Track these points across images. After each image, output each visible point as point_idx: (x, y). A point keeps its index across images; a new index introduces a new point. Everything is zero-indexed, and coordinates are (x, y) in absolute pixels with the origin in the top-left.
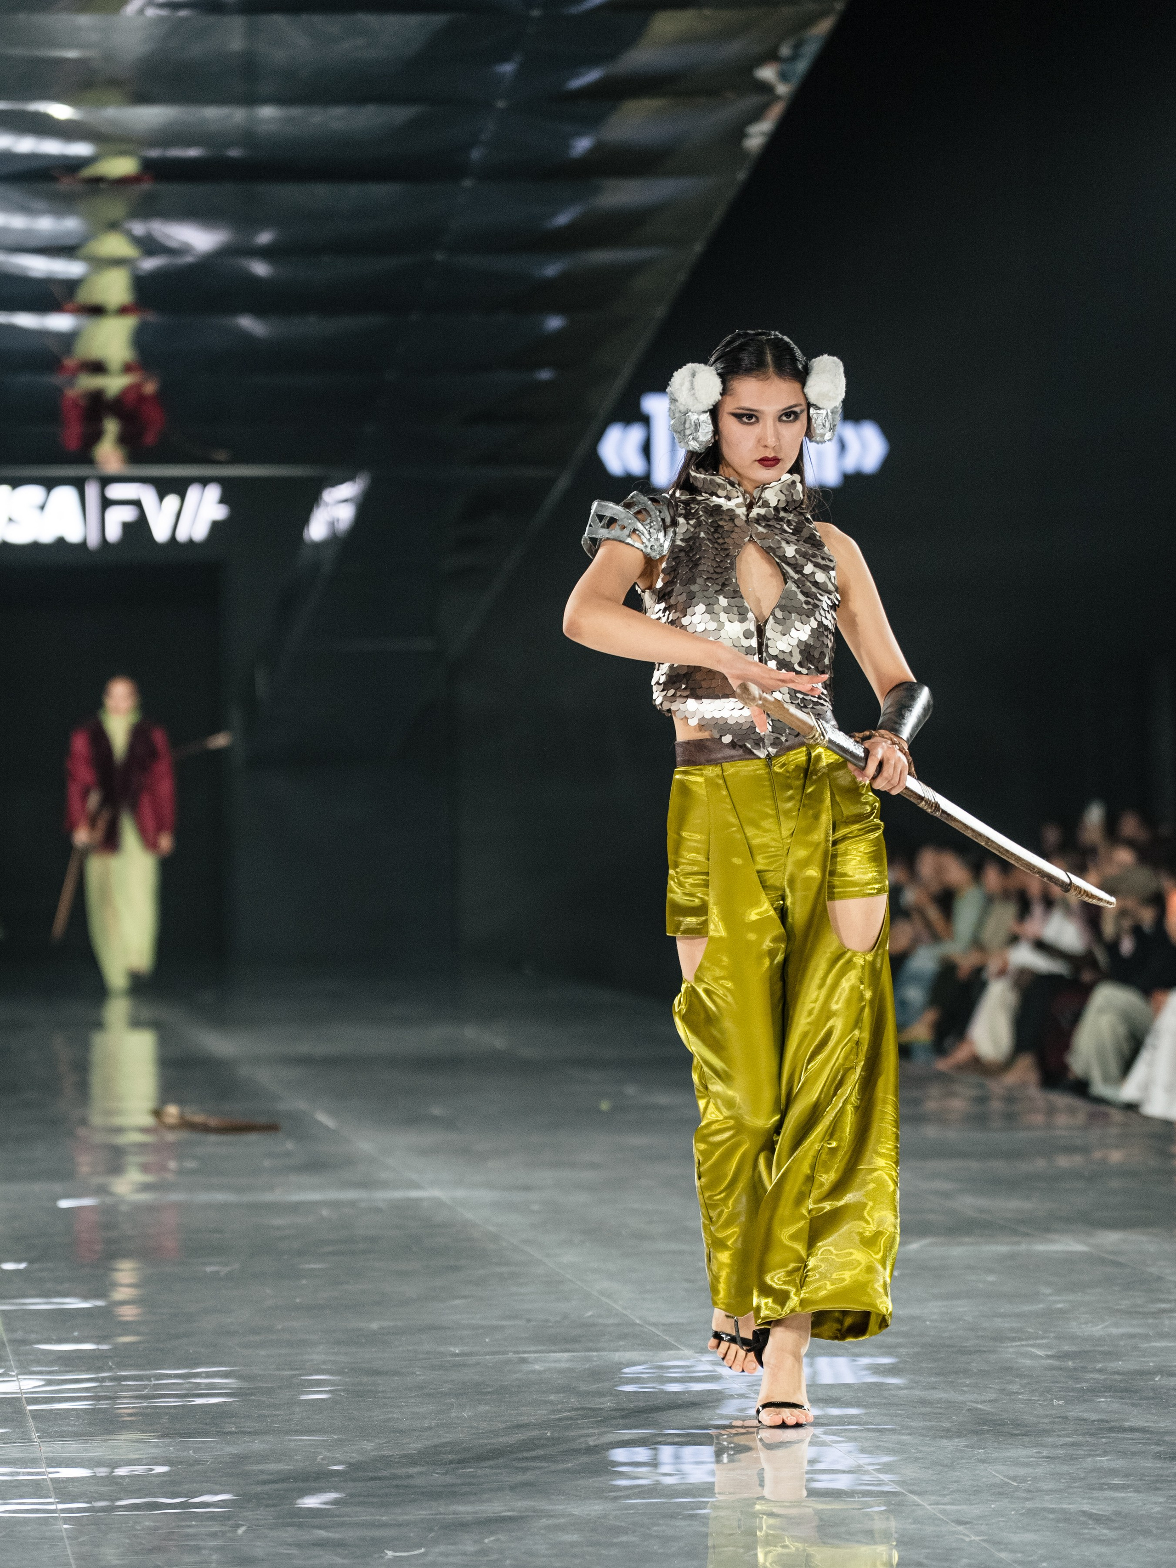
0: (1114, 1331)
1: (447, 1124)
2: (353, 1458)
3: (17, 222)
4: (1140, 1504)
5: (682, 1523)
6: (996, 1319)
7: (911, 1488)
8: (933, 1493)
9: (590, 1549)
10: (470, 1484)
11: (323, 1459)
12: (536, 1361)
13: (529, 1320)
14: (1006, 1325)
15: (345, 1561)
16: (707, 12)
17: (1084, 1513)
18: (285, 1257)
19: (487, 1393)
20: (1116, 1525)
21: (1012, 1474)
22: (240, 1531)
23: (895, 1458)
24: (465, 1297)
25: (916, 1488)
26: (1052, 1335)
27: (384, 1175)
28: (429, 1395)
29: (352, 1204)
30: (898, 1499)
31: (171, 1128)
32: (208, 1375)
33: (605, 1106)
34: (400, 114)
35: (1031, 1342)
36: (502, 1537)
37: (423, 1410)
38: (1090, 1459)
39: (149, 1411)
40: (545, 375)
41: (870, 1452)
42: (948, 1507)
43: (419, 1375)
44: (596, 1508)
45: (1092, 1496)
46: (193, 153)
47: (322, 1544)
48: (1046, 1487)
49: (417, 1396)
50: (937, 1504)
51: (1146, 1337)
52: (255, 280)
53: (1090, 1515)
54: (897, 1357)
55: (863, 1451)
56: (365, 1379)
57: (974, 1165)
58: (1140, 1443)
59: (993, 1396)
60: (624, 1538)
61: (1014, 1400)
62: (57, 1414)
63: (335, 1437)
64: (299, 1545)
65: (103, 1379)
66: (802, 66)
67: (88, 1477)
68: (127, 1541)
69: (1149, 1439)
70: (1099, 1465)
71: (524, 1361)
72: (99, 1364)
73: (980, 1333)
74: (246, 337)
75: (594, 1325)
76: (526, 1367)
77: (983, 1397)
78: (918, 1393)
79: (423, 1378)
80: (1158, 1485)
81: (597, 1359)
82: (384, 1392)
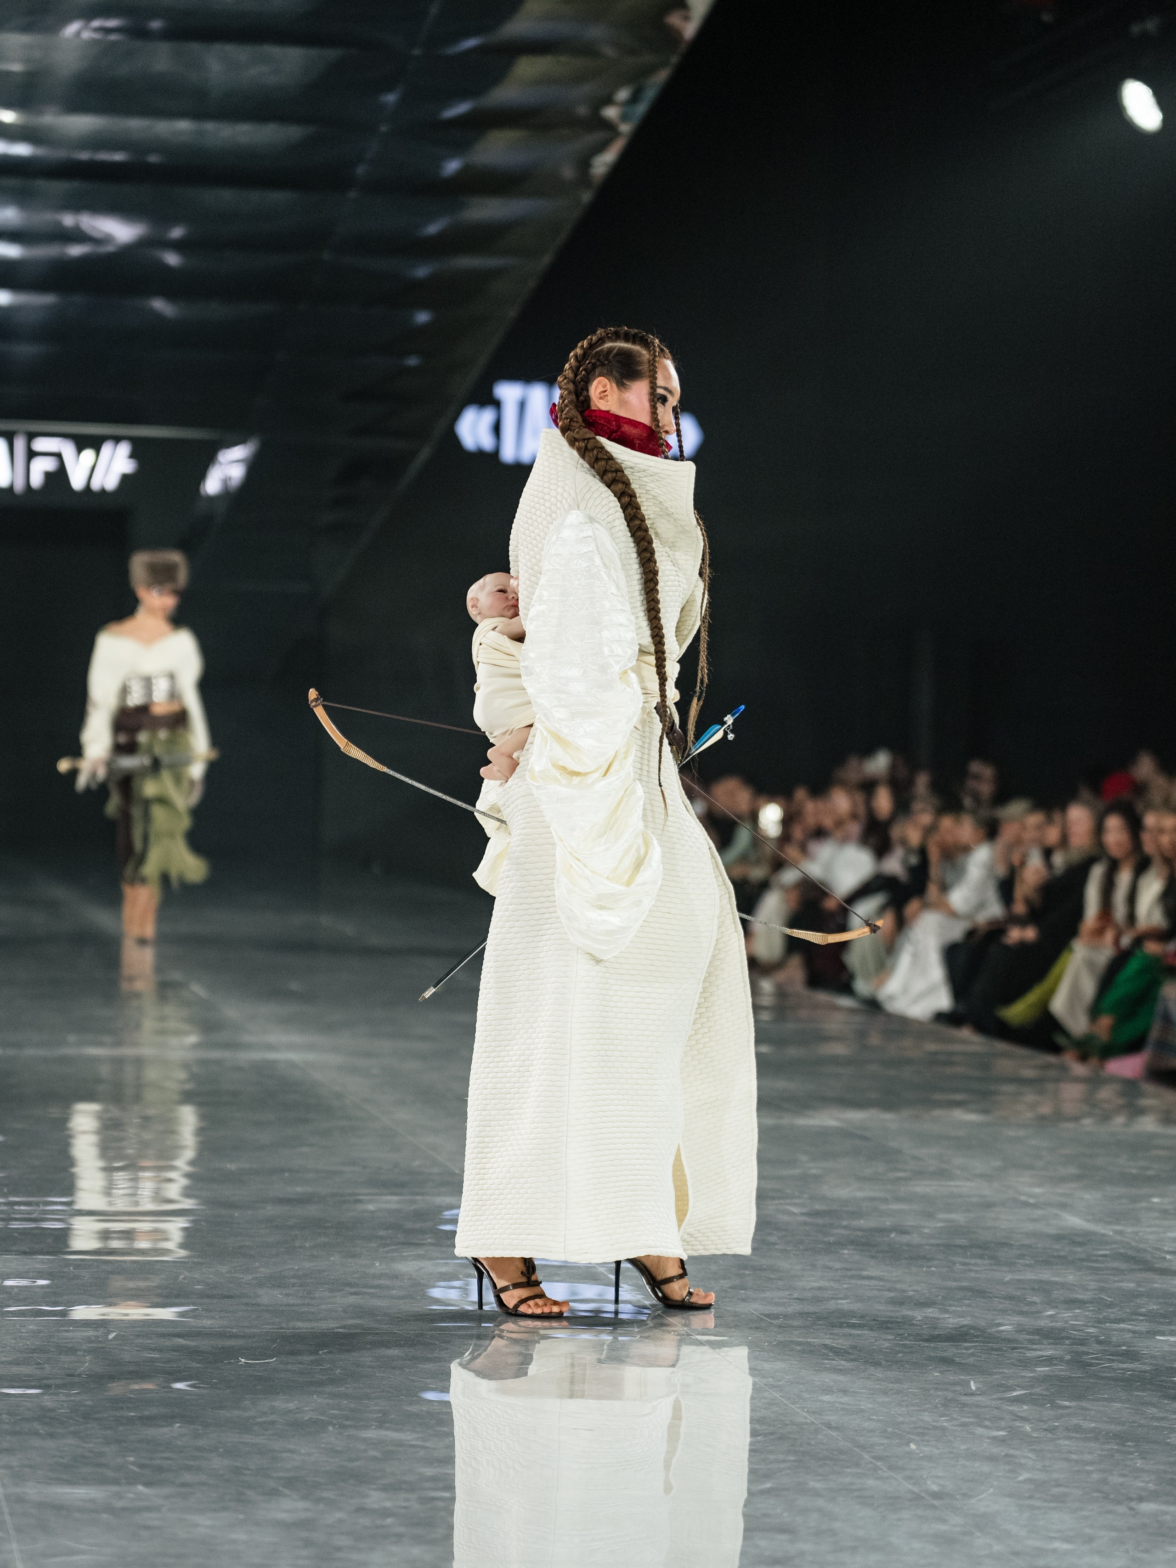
0: (859, 1194)
1: (302, 998)
2: (210, 1278)
4: (873, 1340)
10: (308, 1305)
11: (184, 1279)
12: (370, 1201)
13: (365, 1167)
15: (199, 1366)
16: (563, 59)
17: (825, 1345)
19: (326, 1227)
20: (852, 1357)
21: (766, 1312)
22: (110, 1337)
24: (311, 1145)
26: (806, 1196)
27: (247, 1038)
29: (218, 1062)
34: (294, 133)
35: (788, 1201)
36: (334, 1350)
37: (270, 1240)
38: (833, 1301)
39: (37, 1231)
40: (413, 361)
43: (269, 1210)
44: (415, 1328)
45: (833, 1332)
46: (118, 157)
47: (180, 1349)
48: (795, 1323)
49: (266, 1228)
51: (885, 1200)
52: (167, 268)
53: (831, 1348)
56: (223, 1212)
58: (875, 1290)
60: (437, 1354)
63: (195, 1260)
64: (160, 1350)
66: (641, 109)
69: (883, 1286)
70: (840, 1307)
71: (360, 1201)
74: (158, 316)
75: (420, 1173)
76: (360, 1207)
80: (889, 1325)
81: (422, 1202)
82: (239, 1223)
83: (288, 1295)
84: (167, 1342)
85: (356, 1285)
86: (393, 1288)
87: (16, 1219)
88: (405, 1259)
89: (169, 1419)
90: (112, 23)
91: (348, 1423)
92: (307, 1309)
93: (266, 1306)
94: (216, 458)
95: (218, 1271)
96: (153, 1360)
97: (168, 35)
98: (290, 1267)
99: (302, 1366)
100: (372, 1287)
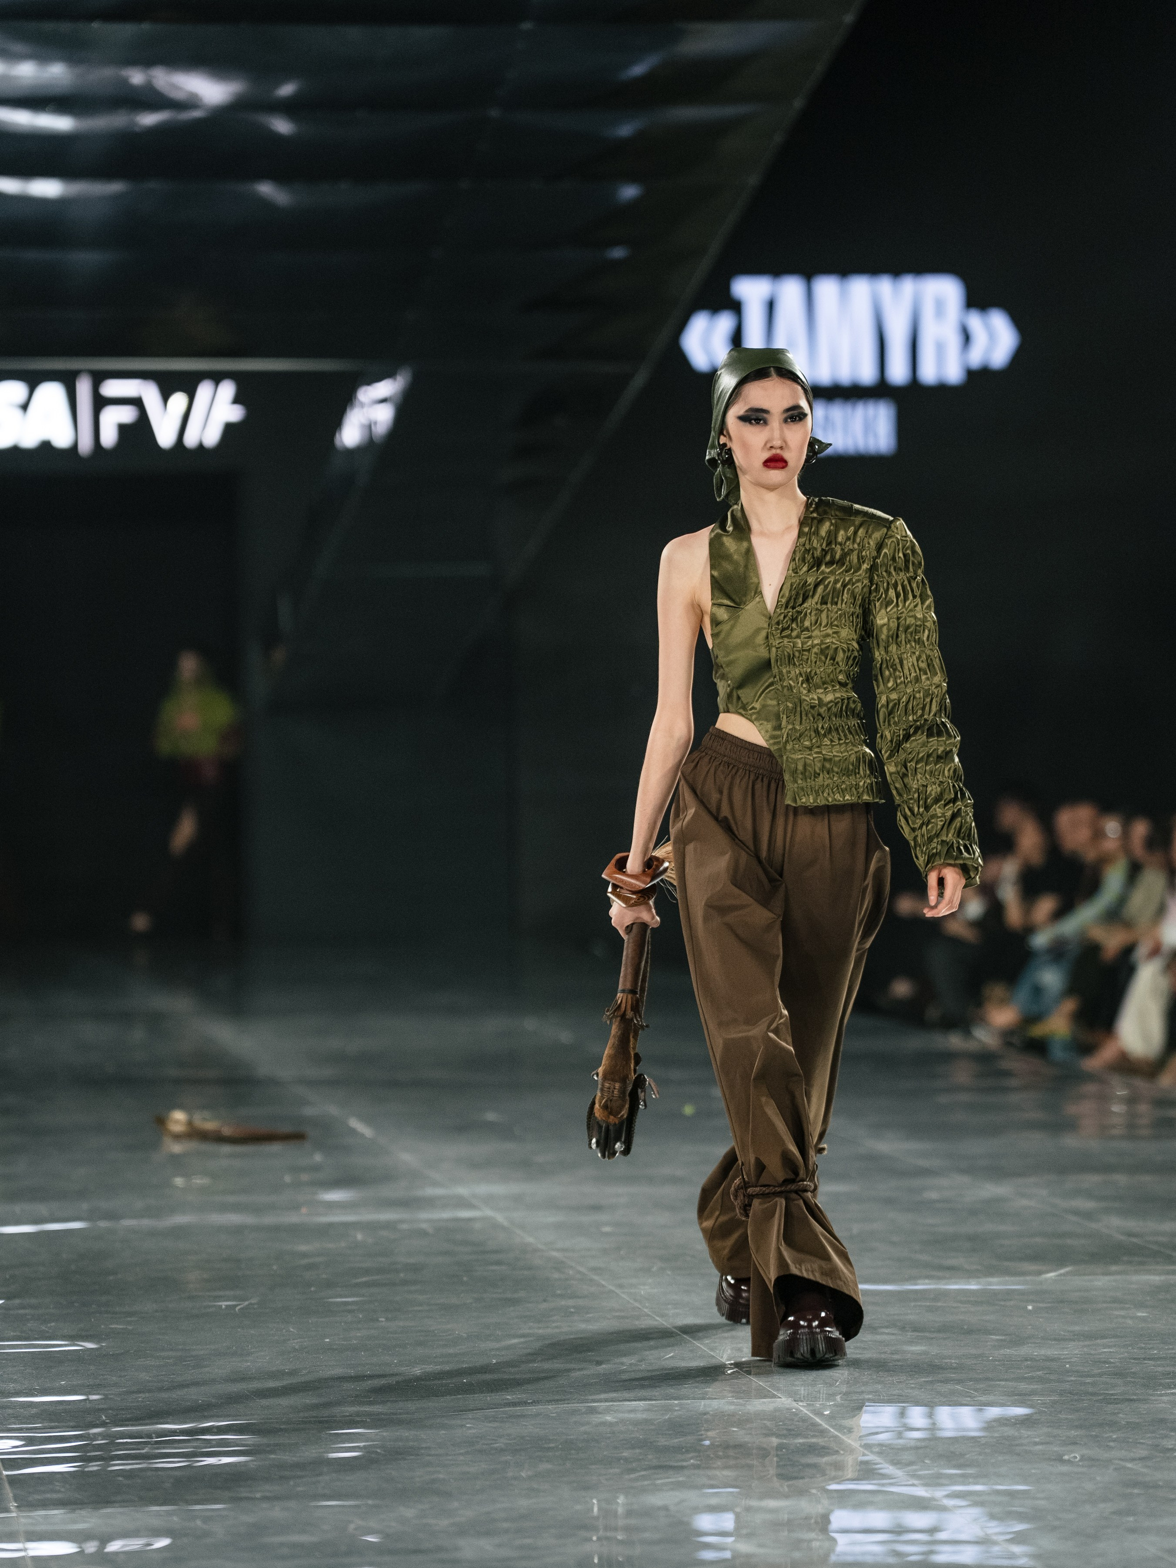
1: (503, 1132)
2: (391, 1527)
11: (356, 1529)
12: (608, 1411)
14: (1160, 1369)
18: (312, 1289)
19: (549, 1449)
23: (1030, 1527)
24: (523, 1336)
27: (430, 1192)
28: (481, 1451)
29: (389, 1226)
31: (177, 1137)
32: (220, 1430)
33: (688, 1110)
37: (472, 1470)
39: (148, 1473)
40: (618, 253)
41: (1001, 1519)
43: (470, 1428)
49: (467, 1453)
52: (276, 138)
54: (1031, 1406)
55: (992, 1517)
57: (1121, 1179)
59: (1144, 1453)
61: (1168, 1458)
62: (39, 1478)
63: (370, 1502)
65: (95, 1437)
67: (74, 1553)
72: (89, 1418)
74: (266, 204)
75: (676, 1368)
76: (596, 1419)
77: (1132, 1454)
78: (1055, 1449)
79: (474, 1431)
82: (429, 1448)
83: (500, 1546)
87: (119, 1457)
88: (657, 1489)
94: (355, 397)
95: (401, 1516)
98: (501, 1506)
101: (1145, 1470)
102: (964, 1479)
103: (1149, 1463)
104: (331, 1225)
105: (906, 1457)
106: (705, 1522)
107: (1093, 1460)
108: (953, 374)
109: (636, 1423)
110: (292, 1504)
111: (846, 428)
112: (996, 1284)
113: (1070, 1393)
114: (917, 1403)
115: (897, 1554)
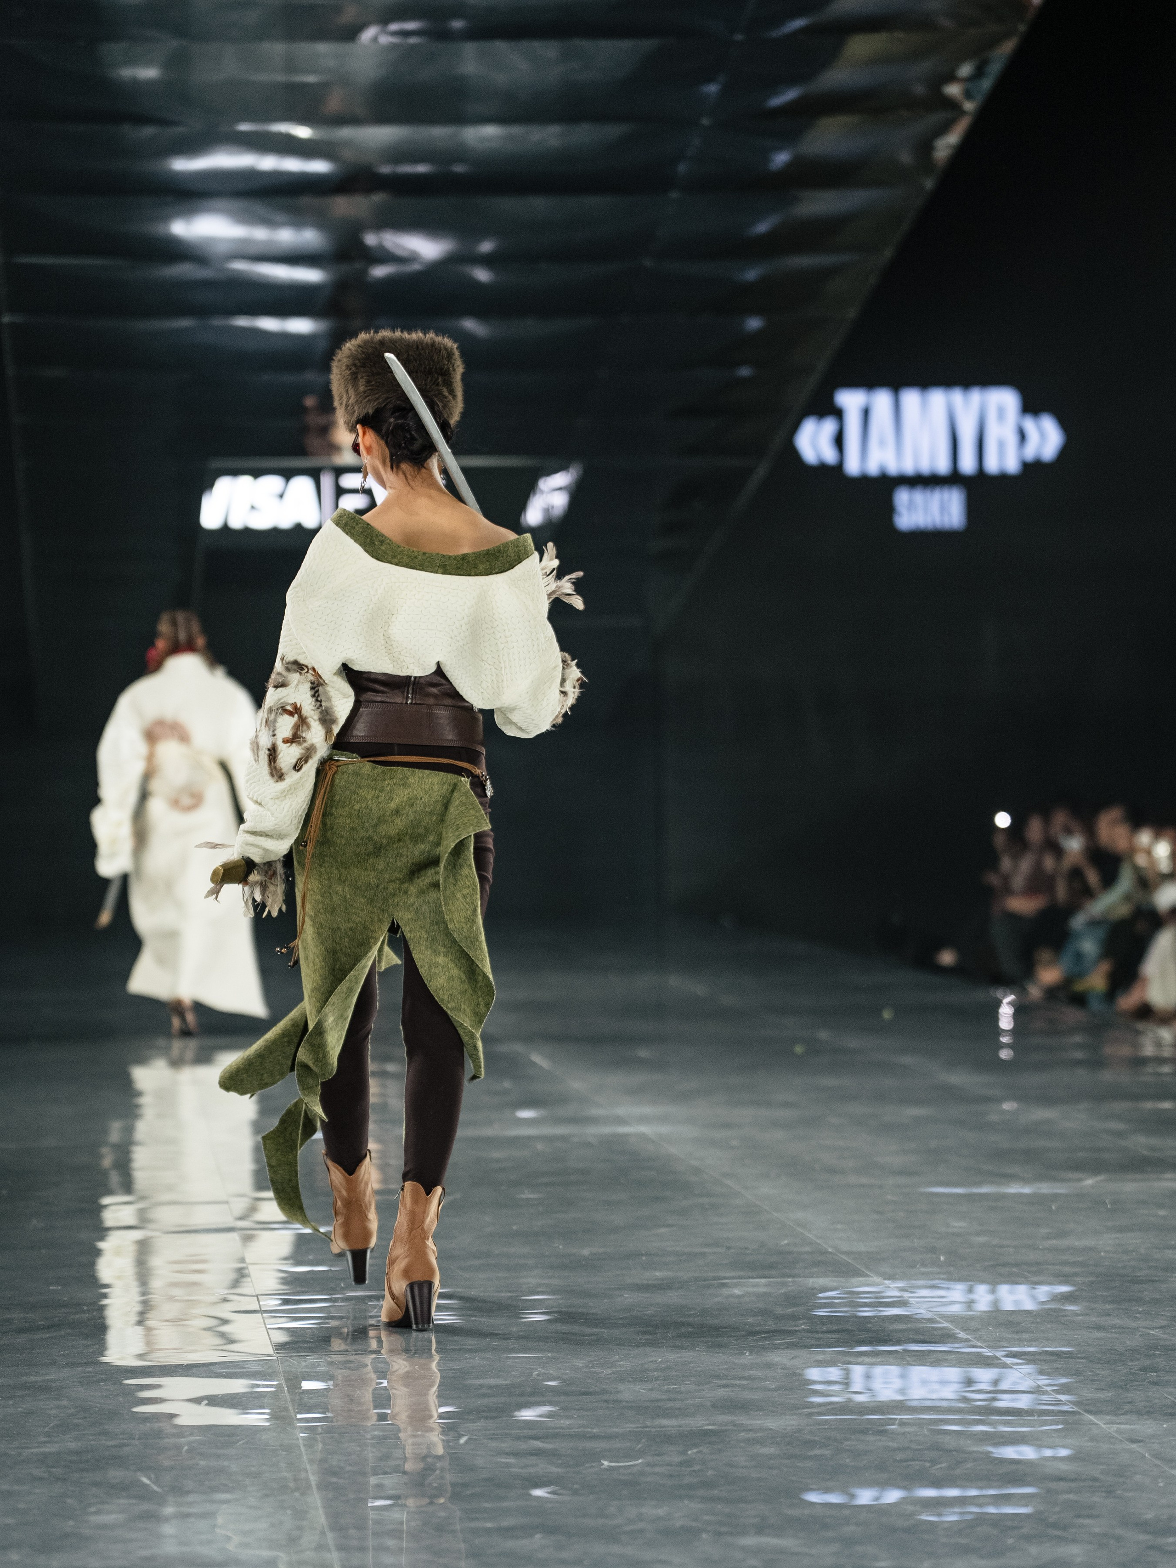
1: (653, 1065)
2: (566, 1374)
3: (260, 234)
5: (871, 1438)
6: (1167, 1251)
7: (1087, 1408)
8: (1108, 1414)
9: (786, 1461)
10: (675, 1400)
11: (538, 1375)
12: (736, 1285)
15: (559, 1470)
16: (899, 35)
18: (503, 1188)
19: (690, 1315)
22: (462, 1441)
23: (1073, 1380)
24: (668, 1226)
25: (1092, 1408)
27: (595, 1112)
29: (564, 1138)
30: (1076, 1417)
33: (799, 1049)
34: (613, 131)
36: (705, 1449)
40: (745, 372)
41: (1048, 1374)
42: (1123, 1426)
43: (627, 1298)
44: (792, 1423)
46: (421, 169)
47: (537, 1453)
49: (625, 1317)
50: (1113, 1423)
52: (477, 284)
54: (1073, 1285)
55: (1041, 1372)
56: (577, 1301)
59: (1164, 1323)
60: (817, 1452)
63: (550, 1355)
64: (516, 1454)
65: (335, 1300)
66: (986, 84)
67: (322, 1389)
68: (358, 1449)
72: (332, 1285)
73: (1152, 1264)
74: (469, 337)
75: (789, 1253)
76: (726, 1292)
77: (1154, 1324)
78: (1093, 1319)
79: (631, 1300)
81: (792, 1285)
83: (651, 1390)
84: (523, 1446)
85: (726, 1377)
86: (766, 1379)
88: (777, 1347)
89: (528, 1530)
90: (411, 26)
91: (724, 1529)
92: (672, 1405)
93: (627, 1402)
95: (574, 1365)
96: (508, 1465)
97: (471, 35)
98: (654, 1359)
99: (670, 1468)
100: (741, 1379)
101: (1165, 1336)
102: (1021, 1342)
103: (1168, 1331)
104: (517, 1138)
105: (973, 1324)
106: (814, 1373)
107: (1123, 1328)
108: (1012, 466)
109: (759, 1296)
110: (488, 1355)
111: (926, 509)
112: (1045, 1188)
113: (1105, 1275)
114: (982, 1282)
115: (966, 1400)
